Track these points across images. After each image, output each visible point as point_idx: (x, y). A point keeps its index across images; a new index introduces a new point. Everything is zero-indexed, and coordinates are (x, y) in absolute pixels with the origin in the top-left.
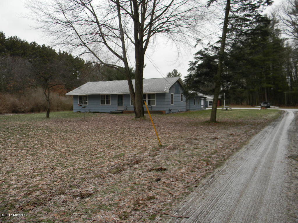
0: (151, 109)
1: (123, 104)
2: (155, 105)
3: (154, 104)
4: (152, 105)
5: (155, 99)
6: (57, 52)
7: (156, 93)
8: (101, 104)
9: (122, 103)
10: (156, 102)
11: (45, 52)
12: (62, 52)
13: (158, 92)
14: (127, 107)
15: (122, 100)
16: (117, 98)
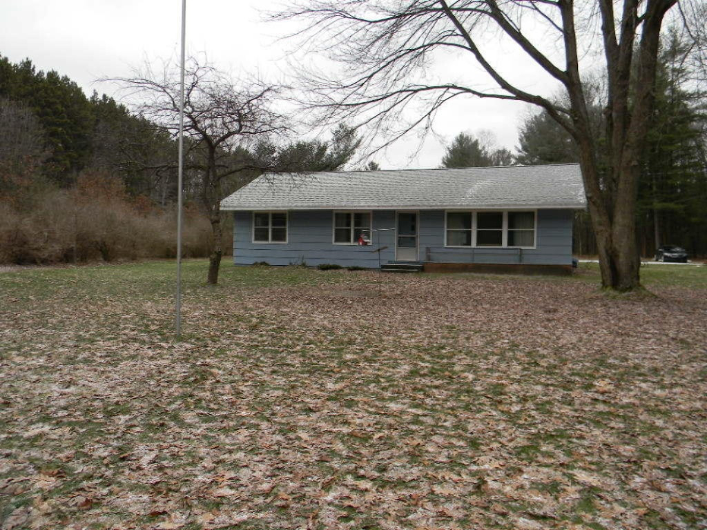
0: (521, 260)
1: (418, 241)
2: (534, 248)
3: (532, 244)
4: (523, 248)
5: (535, 230)
6: (88, 95)
7: (539, 210)
8: (337, 240)
9: (413, 239)
10: (538, 237)
11: (59, 93)
12: (100, 97)
13: (549, 205)
14: (432, 250)
15: (413, 228)
16: (396, 224)
